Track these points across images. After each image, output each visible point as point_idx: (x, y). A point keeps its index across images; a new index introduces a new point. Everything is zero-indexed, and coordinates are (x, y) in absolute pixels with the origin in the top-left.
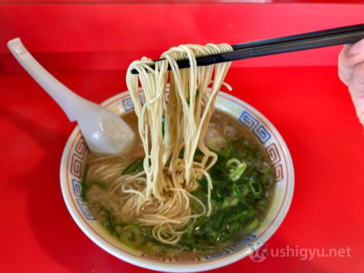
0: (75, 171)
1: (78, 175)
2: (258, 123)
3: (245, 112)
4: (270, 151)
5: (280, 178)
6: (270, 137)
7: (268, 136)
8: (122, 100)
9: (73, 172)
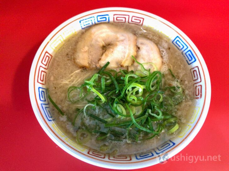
0: (41, 80)
1: (43, 82)
2: (188, 47)
3: (178, 37)
4: (194, 71)
5: (199, 96)
6: (195, 60)
7: (194, 60)
8: (79, 20)
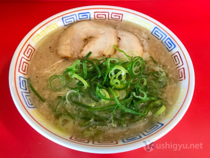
1: (25, 73)
2: (166, 36)
3: (156, 28)
4: (175, 57)
5: (183, 78)
6: (175, 47)
8: (61, 17)
9: (21, 70)
